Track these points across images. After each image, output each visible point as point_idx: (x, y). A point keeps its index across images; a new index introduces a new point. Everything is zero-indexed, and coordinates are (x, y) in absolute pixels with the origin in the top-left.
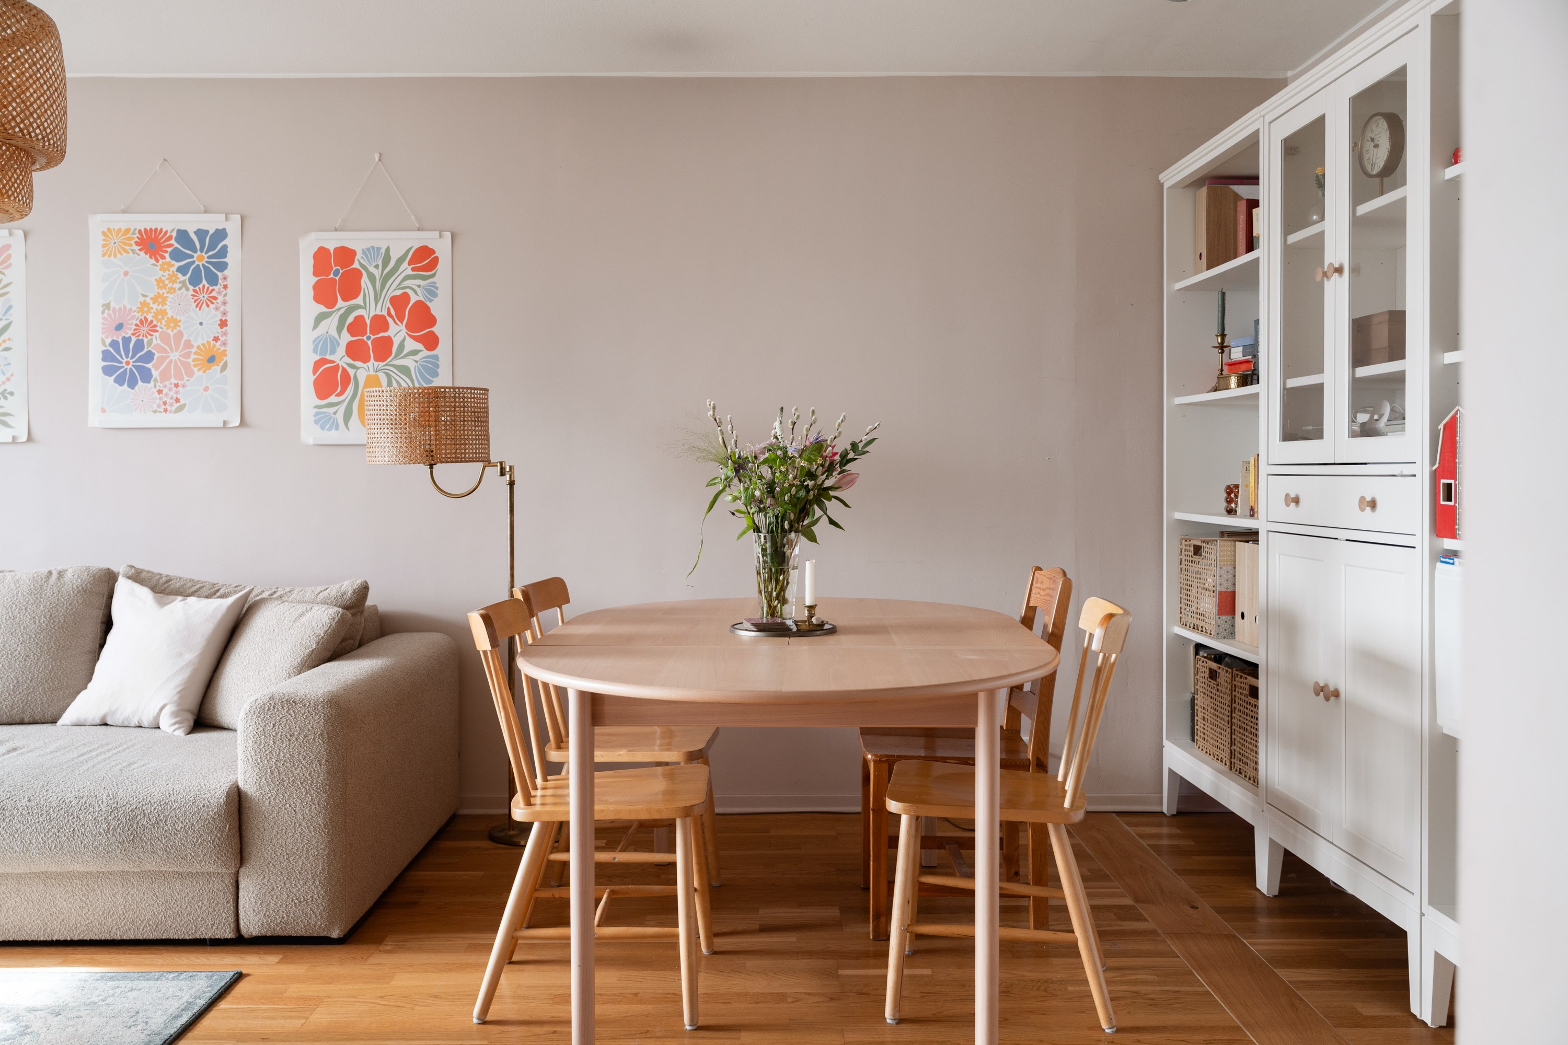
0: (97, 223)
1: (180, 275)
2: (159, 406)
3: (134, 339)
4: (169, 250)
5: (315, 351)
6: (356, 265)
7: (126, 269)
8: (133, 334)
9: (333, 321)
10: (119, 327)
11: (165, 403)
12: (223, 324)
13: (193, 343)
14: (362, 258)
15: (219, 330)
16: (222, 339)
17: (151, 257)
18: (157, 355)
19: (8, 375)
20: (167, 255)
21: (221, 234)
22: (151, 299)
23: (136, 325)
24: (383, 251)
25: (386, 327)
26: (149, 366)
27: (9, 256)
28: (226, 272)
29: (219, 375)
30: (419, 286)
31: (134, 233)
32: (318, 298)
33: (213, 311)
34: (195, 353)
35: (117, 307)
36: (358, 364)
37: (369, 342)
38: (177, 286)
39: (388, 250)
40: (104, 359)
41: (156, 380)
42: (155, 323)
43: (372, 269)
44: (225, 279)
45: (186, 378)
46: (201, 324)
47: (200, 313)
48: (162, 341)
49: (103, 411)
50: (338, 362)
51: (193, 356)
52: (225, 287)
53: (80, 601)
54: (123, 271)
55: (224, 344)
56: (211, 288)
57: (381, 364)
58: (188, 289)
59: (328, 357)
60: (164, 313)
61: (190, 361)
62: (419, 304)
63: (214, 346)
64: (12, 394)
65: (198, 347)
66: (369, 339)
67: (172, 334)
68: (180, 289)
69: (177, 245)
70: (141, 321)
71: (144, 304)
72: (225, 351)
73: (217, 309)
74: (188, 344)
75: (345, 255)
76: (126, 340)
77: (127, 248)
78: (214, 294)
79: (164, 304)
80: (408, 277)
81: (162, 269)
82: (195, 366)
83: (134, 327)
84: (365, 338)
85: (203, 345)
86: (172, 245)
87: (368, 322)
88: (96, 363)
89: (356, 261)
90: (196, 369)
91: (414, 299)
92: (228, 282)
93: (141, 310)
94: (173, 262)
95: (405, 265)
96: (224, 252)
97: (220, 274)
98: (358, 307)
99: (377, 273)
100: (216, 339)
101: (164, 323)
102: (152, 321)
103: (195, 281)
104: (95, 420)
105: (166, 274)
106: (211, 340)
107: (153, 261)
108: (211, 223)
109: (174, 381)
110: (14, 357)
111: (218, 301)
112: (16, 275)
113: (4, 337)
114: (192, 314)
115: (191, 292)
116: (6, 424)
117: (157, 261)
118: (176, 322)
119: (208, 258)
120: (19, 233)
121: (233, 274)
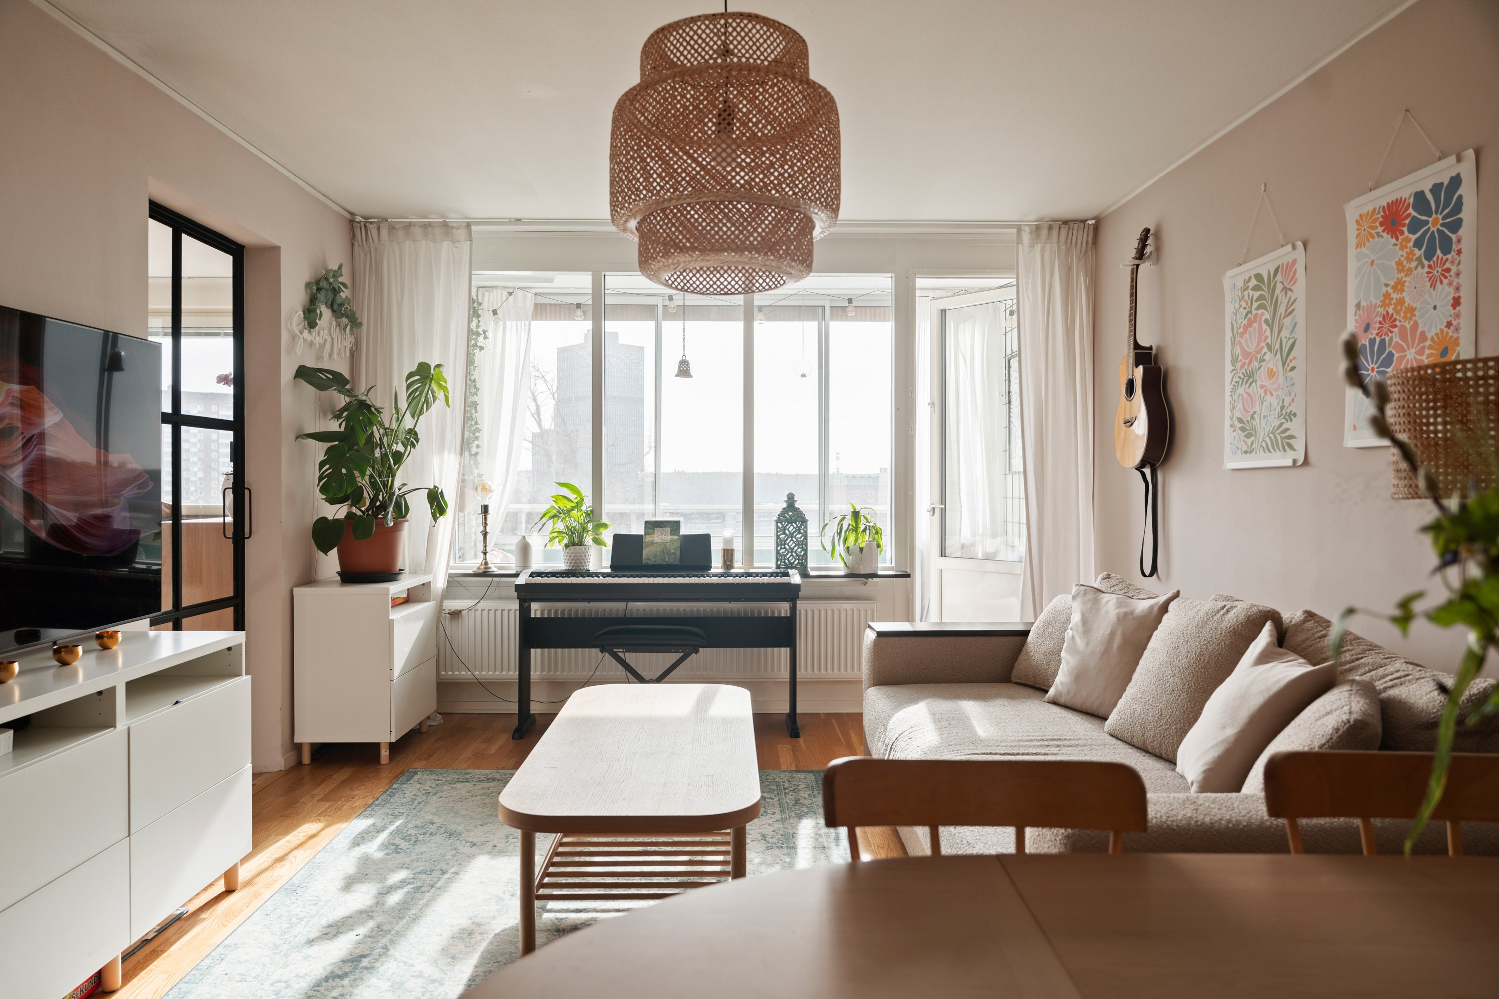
0: (1353, 210)
1: (1416, 250)
3: (1378, 340)
4: (1407, 221)
7: (1373, 257)
8: (1377, 334)
10: (1367, 328)
12: (1456, 302)
13: (1427, 334)
15: (1452, 312)
16: (1455, 323)
17: (1392, 237)
18: (1396, 355)
19: (1293, 396)
20: (1405, 229)
21: (1456, 181)
22: (1393, 287)
23: (1380, 323)
26: (1389, 370)
27: (1295, 271)
28: (1460, 232)
31: (1379, 213)
33: (1447, 288)
34: (1430, 347)
35: (1365, 306)
38: (1414, 264)
42: (1395, 316)
44: (1459, 241)
46: (1435, 308)
47: (1434, 293)
48: (1400, 338)
49: (1355, 428)
51: (1427, 352)
52: (1459, 252)
54: (1370, 261)
55: (1457, 329)
56: (1445, 258)
58: (1423, 267)
60: (1401, 301)
61: (1424, 358)
63: (1447, 333)
64: (1295, 415)
65: (1432, 339)
67: (1408, 326)
68: (1416, 268)
69: (1414, 213)
70: (1384, 317)
71: (1387, 296)
72: (1458, 338)
73: (1450, 284)
74: (1423, 337)
76: (1373, 342)
77: (1373, 232)
78: (1448, 265)
79: (1402, 290)
81: (1402, 249)
83: (1378, 325)
85: (1437, 334)
86: (1410, 214)
92: (1464, 246)
93: (1384, 304)
94: (1411, 236)
96: (1459, 204)
97: (1453, 237)
100: (1449, 325)
101: (1402, 315)
102: (1392, 315)
103: (1429, 255)
104: (1349, 439)
105: (1404, 253)
106: (1443, 327)
107: (1394, 241)
108: (1444, 171)
110: (1298, 376)
111: (1452, 273)
112: (1300, 289)
113: (1291, 357)
114: (1427, 297)
115: (1426, 269)
116: (1291, 447)
117: (1397, 239)
118: (1411, 310)
119: (1443, 219)
120: (1300, 244)
121: (1467, 234)
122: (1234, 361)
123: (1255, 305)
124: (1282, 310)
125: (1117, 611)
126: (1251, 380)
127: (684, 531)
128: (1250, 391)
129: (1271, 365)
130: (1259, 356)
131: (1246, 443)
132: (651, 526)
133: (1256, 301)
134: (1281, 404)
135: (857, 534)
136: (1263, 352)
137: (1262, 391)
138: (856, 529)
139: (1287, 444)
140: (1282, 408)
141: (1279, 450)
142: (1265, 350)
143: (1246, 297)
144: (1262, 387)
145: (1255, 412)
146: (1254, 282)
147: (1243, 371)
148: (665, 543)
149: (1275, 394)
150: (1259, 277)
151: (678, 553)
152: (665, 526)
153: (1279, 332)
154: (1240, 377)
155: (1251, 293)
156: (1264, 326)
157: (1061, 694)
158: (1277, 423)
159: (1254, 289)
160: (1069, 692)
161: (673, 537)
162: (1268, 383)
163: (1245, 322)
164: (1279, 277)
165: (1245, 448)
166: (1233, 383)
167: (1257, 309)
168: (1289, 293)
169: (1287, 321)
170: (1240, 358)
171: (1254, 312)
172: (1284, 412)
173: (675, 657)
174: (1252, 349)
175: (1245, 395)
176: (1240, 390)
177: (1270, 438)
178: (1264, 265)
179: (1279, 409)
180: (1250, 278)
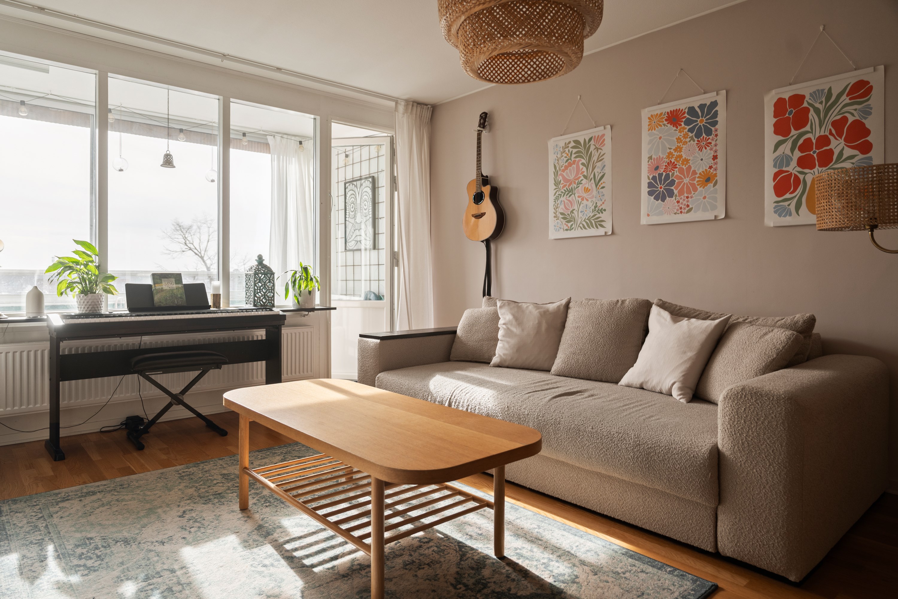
0: (646, 113)
1: (690, 133)
2: (678, 210)
3: (664, 174)
4: (684, 120)
5: (775, 166)
6: (805, 105)
7: (660, 135)
8: (664, 171)
9: (789, 144)
10: (657, 168)
11: (681, 208)
12: (715, 158)
13: (697, 171)
14: (810, 99)
15: (713, 162)
16: (714, 167)
17: (673, 126)
18: (677, 181)
19: (603, 201)
20: (682, 123)
21: (714, 104)
22: (674, 150)
23: (666, 166)
24: (826, 91)
25: (828, 142)
26: (672, 188)
27: (604, 140)
28: (717, 127)
29: (712, 189)
30: (855, 110)
31: (664, 115)
32: (776, 132)
33: (709, 151)
34: (698, 177)
35: (656, 158)
36: (806, 171)
37: (815, 155)
38: (688, 140)
39: (830, 89)
40: (649, 187)
41: (676, 196)
42: (676, 163)
43: (817, 105)
44: (716, 130)
45: (693, 193)
46: (702, 160)
47: (701, 153)
48: (679, 173)
49: (648, 215)
50: (791, 171)
51: (697, 179)
52: (716, 135)
53: (632, 317)
54: (658, 137)
55: (716, 170)
56: (707, 138)
57: (824, 169)
58: (694, 141)
59: (784, 169)
60: (681, 156)
61: (695, 182)
62: (856, 122)
63: (710, 171)
64: (605, 210)
65: (700, 174)
66: (814, 153)
67: (685, 168)
68: (690, 141)
69: (688, 116)
70: (668, 163)
71: (670, 153)
72: (716, 174)
73: (711, 149)
74: (694, 173)
75: (798, 99)
76: (660, 175)
77: (661, 123)
78: (709, 141)
79: (681, 151)
80: (846, 105)
81: (680, 132)
82: (698, 185)
83: (664, 167)
84: (811, 153)
85: (703, 172)
86: (686, 117)
87: (814, 141)
88: (644, 189)
89: (805, 102)
90: (698, 187)
91: (851, 119)
92: (718, 132)
93: (668, 157)
94: (686, 127)
95: (844, 96)
96: (716, 114)
97: (713, 129)
98: (807, 132)
99: (821, 107)
100: (711, 167)
101: (680, 162)
102: (674, 162)
103: (698, 135)
104: (644, 220)
105: (682, 134)
106: (707, 168)
107: (675, 128)
108: (707, 99)
109: (686, 195)
110: (607, 191)
111: (712, 144)
112: (607, 148)
113: (602, 181)
114: (696, 155)
115: (696, 142)
116: (602, 226)
117: (677, 127)
118: (687, 161)
119: (706, 120)
120: (609, 127)
121: (721, 127)
122: (557, 183)
123: (574, 156)
124: (595, 158)
125: (538, 311)
126: (570, 193)
127: (186, 281)
128: (570, 199)
129: (587, 186)
130: (577, 181)
131: (567, 225)
132: (158, 277)
133: (575, 153)
134: (595, 205)
135: (307, 282)
136: (580, 180)
137: (580, 200)
138: (306, 279)
139: (600, 224)
140: (595, 207)
141: (593, 227)
142: (582, 178)
143: (567, 151)
144: (579, 197)
145: (574, 210)
146: (573, 144)
147: (565, 189)
148: (172, 290)
149: (590, 200)
150: (577, 142)
151: (184, 297)
152: (170, 277)
153: (593, 170)
154: (562, 192)
155: (571, 150)
156: (581, 167)
157: (505, 361)
158: (592, 215)
159: (573, 147)
160: (512, 359)
161: (178, 285)
162: (585, 195)
163: (567, 164)
164: (592, 142)
165: (566, 228)
166: (557, 195)
167: (576, 157)
168: (599, 151)
169: (599, 164)
170: (562, 182)
171: (573, 159)
172: (597, 209)
173: (197, 373)
174: (572, 177)
175: (566, 201)
176: (562, 199)
177: (586, 222)
178: (582, 136)
179: (593, 207)
180: (570, 142)
